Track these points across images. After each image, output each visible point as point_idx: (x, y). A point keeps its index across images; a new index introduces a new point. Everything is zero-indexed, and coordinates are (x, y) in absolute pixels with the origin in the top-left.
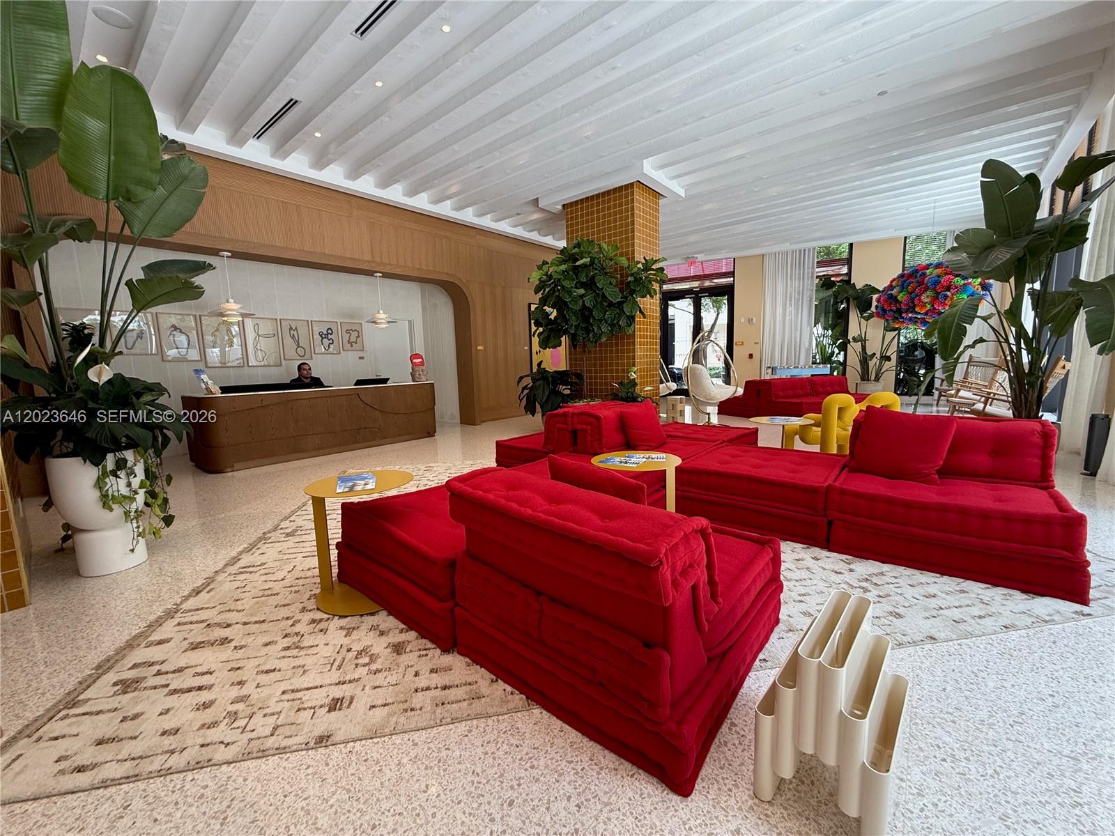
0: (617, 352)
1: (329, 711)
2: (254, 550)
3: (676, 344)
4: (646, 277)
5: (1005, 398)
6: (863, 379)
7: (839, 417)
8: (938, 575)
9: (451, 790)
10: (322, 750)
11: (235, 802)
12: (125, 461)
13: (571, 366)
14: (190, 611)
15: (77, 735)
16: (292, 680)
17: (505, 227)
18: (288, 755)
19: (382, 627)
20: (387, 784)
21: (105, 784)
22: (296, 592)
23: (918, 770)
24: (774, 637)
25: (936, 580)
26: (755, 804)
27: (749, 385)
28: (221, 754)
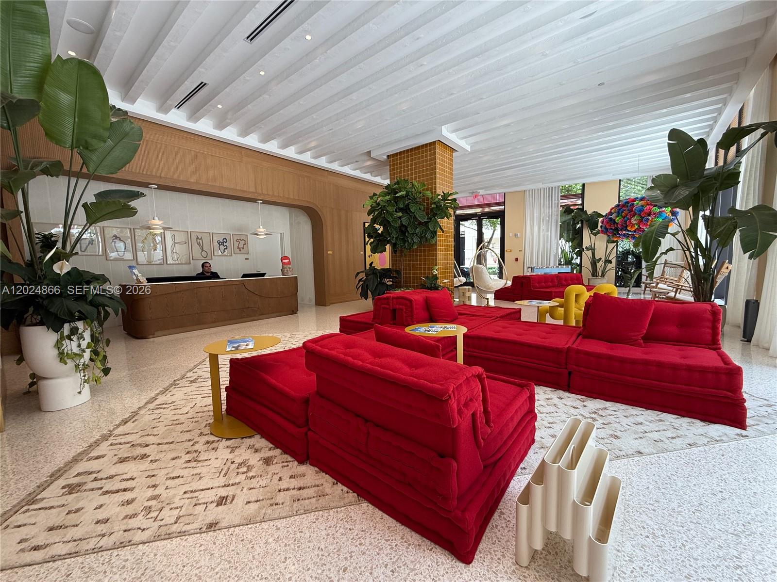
0: (424, 255)
1: (217, 506)
2: (167, 393)
3: (466, 251)
4: (444, 205)
5: (689, 289)
6: (593, 275)
7: (576, 301)
8: (644, 409)
9: (302, 561)
10: (211, 533)
11: (147, 571)
12: (77, 329)
13: (392, 266)
14: (120, 435)
15: (34, 524)
16: (192, 484)
17: (348, 170)
18: (187, 537)
19: (257, 446)
20: (257, 557)
21: (53, 559)
22: (196, 422)
23: (630, 544)
24: (531, 452)
25: (643, 413)
26: (516, 569)
27: (515, 279)
28: (139, 536)
